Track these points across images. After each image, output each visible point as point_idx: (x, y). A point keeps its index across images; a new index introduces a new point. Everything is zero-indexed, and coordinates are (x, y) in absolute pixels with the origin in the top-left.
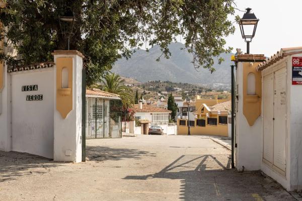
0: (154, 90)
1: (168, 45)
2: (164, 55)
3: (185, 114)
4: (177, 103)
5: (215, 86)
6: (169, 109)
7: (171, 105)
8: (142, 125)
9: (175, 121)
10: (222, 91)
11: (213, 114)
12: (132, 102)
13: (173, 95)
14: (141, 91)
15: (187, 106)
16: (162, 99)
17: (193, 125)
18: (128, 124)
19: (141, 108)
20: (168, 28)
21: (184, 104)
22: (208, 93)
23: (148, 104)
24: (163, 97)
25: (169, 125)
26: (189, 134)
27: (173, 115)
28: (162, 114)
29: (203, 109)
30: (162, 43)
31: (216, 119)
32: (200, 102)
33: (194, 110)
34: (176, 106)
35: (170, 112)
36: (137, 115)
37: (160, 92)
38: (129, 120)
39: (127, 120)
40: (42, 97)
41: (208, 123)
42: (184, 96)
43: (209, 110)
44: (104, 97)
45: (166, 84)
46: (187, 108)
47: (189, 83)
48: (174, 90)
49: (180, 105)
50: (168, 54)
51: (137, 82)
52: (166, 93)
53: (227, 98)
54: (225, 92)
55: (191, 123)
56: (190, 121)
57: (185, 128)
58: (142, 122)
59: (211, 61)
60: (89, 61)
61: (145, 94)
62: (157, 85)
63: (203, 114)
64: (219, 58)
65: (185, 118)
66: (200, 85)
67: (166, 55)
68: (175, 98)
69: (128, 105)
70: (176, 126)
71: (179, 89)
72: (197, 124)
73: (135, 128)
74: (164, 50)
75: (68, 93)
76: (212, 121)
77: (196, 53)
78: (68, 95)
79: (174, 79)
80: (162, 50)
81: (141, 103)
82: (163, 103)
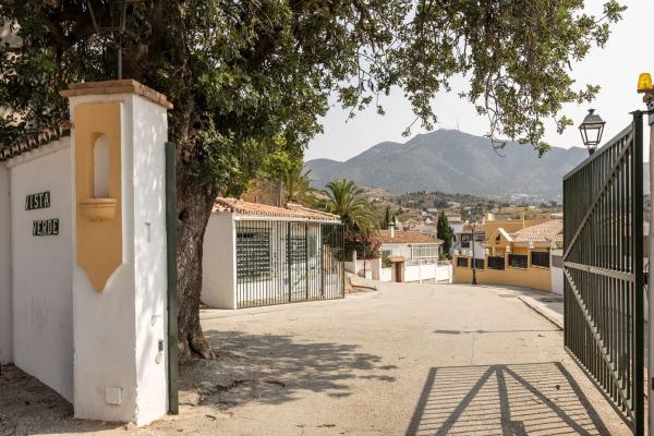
0: (415, 206)
1: (431, 99)
2: (420, 120)
3: (466, 245)
4: (452, 226)
5: (514, 198)
6: (440, 236)
7: (444, 232)
8: (394, 265)
9: (450, 258)
10: (527, 206)
11: (517, 245)
12: (376, 228)
13: (446, 214)
14: (395, 208)
15: (470, 232)
16: (428, 221)
17: (482, 267)
18: (369, 263)
19: (393, 236)
20: (429, 61)
21: (465, 228)
22: (503, 210)
23: (405, 229)
24: (430, 218)
25: (439, 264)
26: (474, 282)
27: (446, 247)
28: (428, 246)
29: (498, 238)
30: (417, 97)
31: (526, 257)
32: (494, 226)
33: (481, 239)
34: (451, 231)
35: (442, 242)
36: (384, 247)
37: (425, 210)
38: (371, 256)
39: (368, 258)
40: (57, 224)
41: (510, 264)
42: (464, 215)
43: (510, 239)
44: (306, 219)
45: (435, 197)
46: (470, 235)
47: (471, 194)
48: (447, 206)
49: (458, 229)
50: (430, 120)
51: (388, 194)
52: (435, 210)
53: (535, 216)
54: (532, 207)
55: (478, 263)
56: (477, 260)
57: (467, 272)
58: (394, 260)
59: (538, 127)
60: (207, 126)
61: (402, 212)
62: (421, 198)
63: (498, 246)
64: (559, 117)
65: (467, 253)
66: (490, 197)
67: (426, 122)
68: (450, 219)
69: (368, 232)
70: (451, 267)
71: (456, 205)
72: (489, 265)
73: (381, 269)
74: (420, 110)
75: (109, 212)
76: (518, 260)
77: (496, 113)
78: (107, 219)
79: (448, 189)
80: (415, 110)
81: (392, 229)
82: (428, 227)
